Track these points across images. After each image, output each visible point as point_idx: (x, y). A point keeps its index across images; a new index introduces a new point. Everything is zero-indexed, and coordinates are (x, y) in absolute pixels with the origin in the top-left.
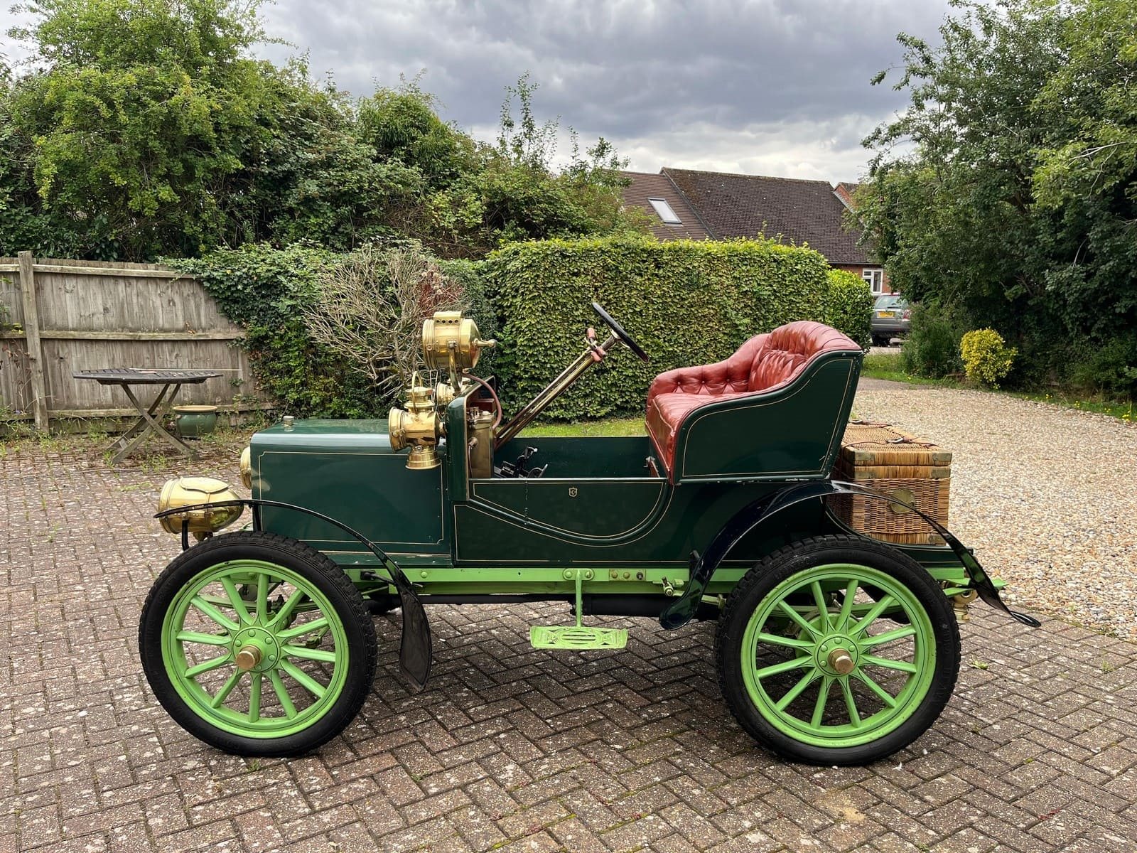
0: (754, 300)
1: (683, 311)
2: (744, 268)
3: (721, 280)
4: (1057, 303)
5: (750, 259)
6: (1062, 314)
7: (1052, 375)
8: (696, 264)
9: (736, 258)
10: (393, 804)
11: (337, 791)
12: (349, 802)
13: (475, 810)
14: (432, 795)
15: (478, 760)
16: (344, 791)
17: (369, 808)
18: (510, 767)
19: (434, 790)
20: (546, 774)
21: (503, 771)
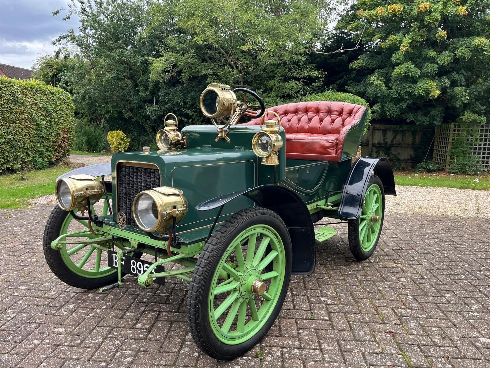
0: (45, 112)
1: (11, 116)
2: (38, 95)
3: (28, 100)
4: (143, 120)
5: (40, 90)
6: (145, 125)
8: (16, 91)
9: (34, 89)
10: (330, 330)
11: (305, 340)
12: (319, 339)
13: (351, 315)
14: (330, 320)
15: (310, 303)
16: (306, 338)
17: (328, 336)
18: (322, 299)
19: (327, 318)
20: (334, 294)
21: (324, 301)
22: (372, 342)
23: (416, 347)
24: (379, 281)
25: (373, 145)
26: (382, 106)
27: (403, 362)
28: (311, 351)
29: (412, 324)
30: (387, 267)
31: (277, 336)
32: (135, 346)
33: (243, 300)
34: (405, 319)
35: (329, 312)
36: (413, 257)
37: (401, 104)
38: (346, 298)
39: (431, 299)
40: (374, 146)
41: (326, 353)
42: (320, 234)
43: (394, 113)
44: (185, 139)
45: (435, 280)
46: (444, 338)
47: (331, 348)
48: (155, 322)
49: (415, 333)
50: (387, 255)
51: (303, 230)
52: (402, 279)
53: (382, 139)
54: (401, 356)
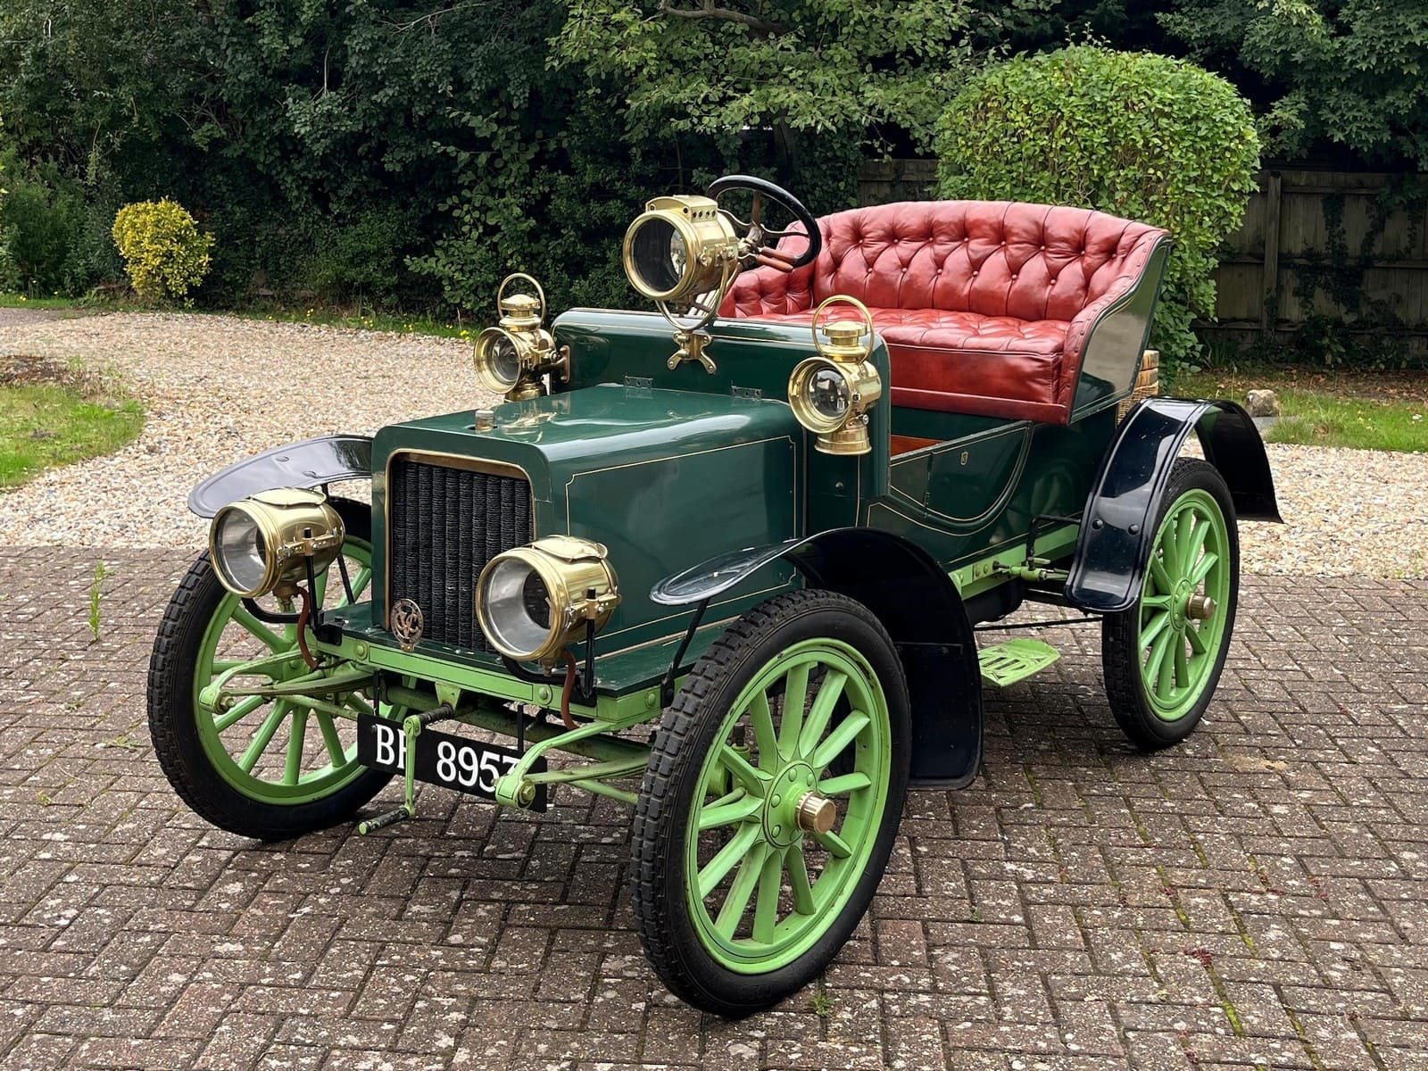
4: (270, 154)
6: (278, 174)
7: (257, 278)
10: (1024, 948)
11: (950, 972)
12: (989, 973)
13: (1091, 910)
14: (1028, 923)
15: (969, 877)
16: (953, 968)
17: (1016, 963)
18: (1010, 866)
19: (1018, 919)
20: (1049, 854)
21: (1015, 872)
22: (1145, 976)
23: (1268, 990)
24: (1199, 816)
25: (1285, 260)
26: (1311, 101)
27: (1222, 1024)
28: (965, 999)
29: (1274, 934)
30: (1236, 772)
31: (868, 964)
32: (461, 987)
33: (771, 850)
34: (1255, 920)
35: (1026, 904)
36: (1333, 739)
37: (1390, 99)
38: (1085, 864)
39: (1353, 867)
40: (1288, 266)
41: (1008, 1002)
42: (1004, 662)
43: (1364, 135)
44: (565, 352)
45: (1382, 812)
46: (1359, 969)
47: (1022, 992)
48: (502, 931)
49: (1276, 954)
50: (1247, 732)
51: (945, 651)
52: (1276, 809)
53: (1323, 236)
54: (1219, 1010)
